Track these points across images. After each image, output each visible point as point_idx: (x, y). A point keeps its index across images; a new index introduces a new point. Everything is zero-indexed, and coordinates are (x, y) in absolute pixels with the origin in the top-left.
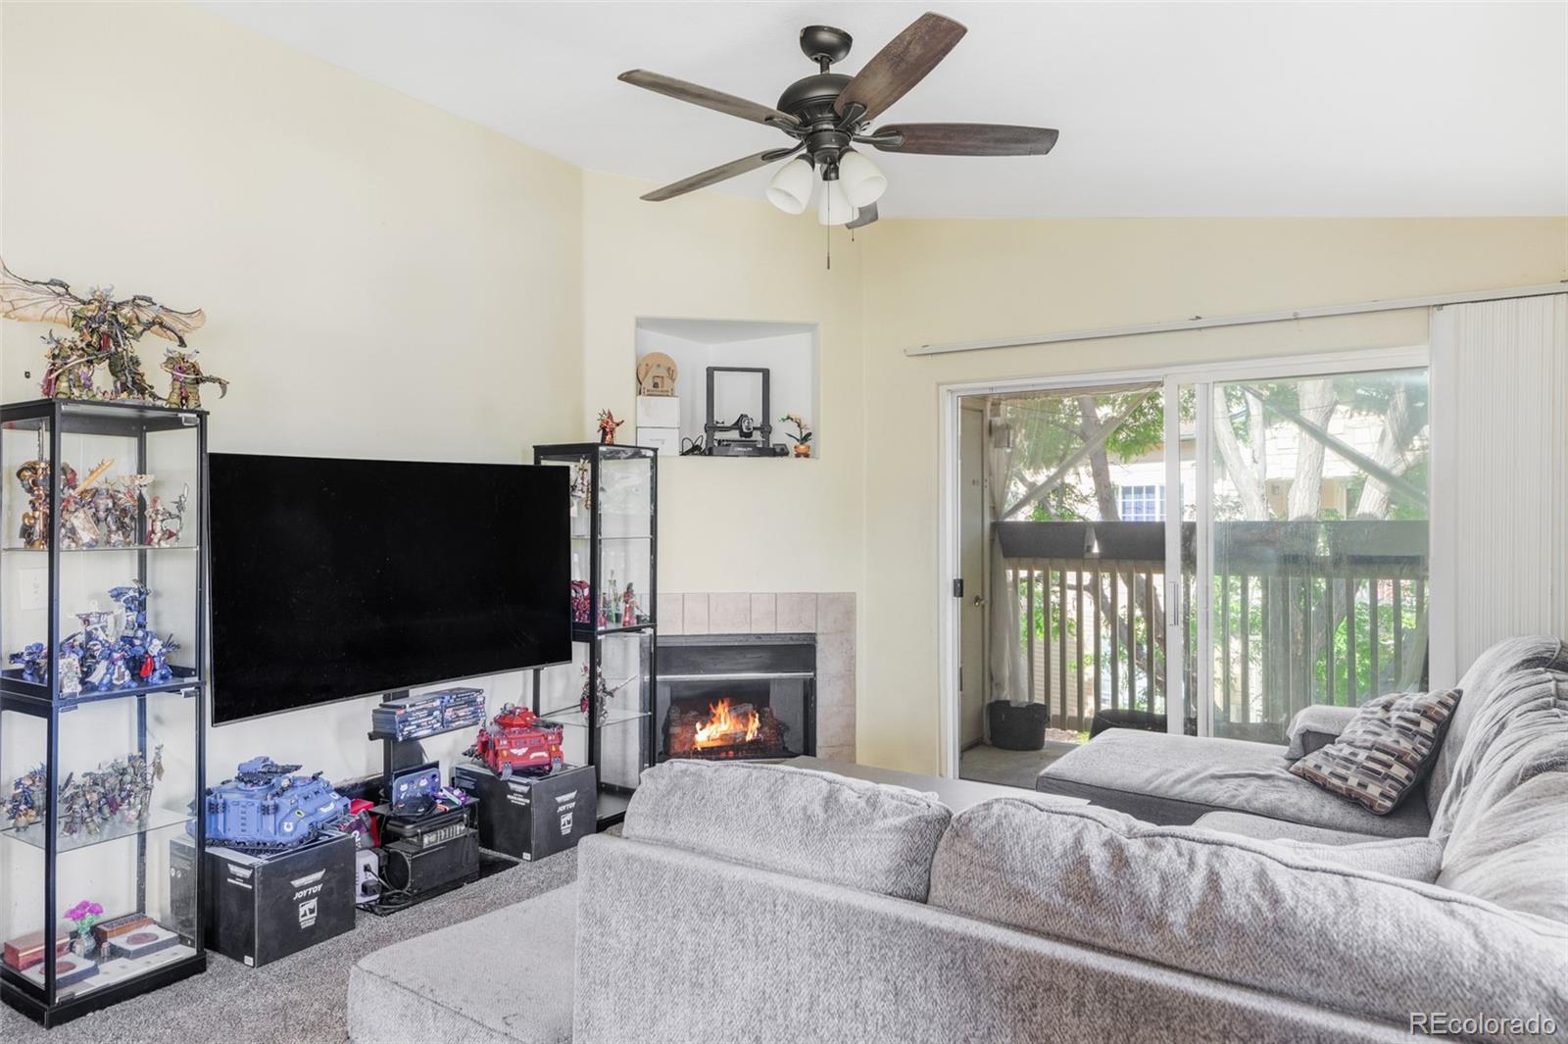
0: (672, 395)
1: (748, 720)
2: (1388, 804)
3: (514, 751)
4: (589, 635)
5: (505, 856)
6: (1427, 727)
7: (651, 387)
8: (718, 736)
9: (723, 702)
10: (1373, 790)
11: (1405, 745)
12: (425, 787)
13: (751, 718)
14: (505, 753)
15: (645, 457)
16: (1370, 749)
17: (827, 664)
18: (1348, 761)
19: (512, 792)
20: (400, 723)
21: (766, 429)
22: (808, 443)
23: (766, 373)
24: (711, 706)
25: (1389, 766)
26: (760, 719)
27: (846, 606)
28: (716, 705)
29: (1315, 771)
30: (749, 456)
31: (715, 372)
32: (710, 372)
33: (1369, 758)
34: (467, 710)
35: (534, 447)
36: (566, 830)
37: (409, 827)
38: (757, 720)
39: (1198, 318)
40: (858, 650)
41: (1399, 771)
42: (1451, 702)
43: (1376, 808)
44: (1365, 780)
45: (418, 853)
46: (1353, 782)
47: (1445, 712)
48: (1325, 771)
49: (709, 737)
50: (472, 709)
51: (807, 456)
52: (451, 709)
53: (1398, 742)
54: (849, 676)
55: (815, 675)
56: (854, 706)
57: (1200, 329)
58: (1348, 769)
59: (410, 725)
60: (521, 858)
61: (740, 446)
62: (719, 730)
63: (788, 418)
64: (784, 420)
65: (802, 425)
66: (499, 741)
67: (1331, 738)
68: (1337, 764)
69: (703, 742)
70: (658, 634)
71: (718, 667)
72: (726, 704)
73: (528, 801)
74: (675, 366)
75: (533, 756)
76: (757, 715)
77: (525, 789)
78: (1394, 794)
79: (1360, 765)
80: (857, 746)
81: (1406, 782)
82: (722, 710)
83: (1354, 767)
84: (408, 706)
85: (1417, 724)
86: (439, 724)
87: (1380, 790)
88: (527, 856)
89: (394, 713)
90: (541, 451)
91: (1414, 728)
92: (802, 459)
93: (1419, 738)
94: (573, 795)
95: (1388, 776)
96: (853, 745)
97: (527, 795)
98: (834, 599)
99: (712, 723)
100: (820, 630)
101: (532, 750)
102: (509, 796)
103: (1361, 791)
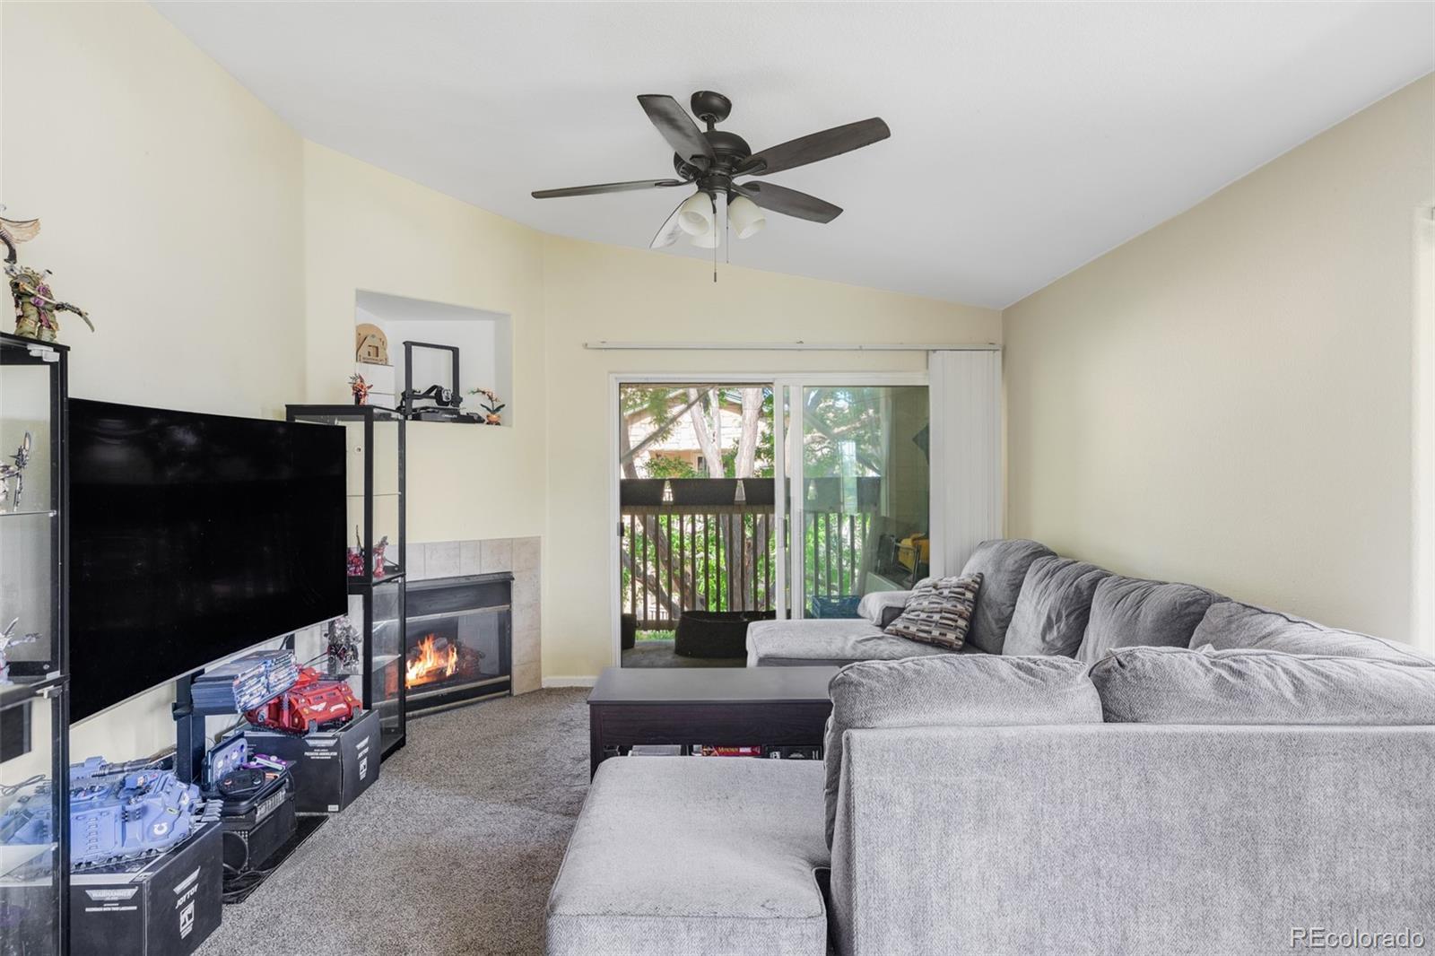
0: (386, 364)
1: (448, 655)
2: (961, 643)
3: (314, 708)
4: (364, 586)
5: (315, 814)
6: (969, 595)
7: (367, 356)
8: (424, 672)
9: (428, 639)
10: (951, 636)
11: (960, 607)
12: (235, 761)
13: (450, 653)
14: (306, 710)
15: (393, 419)
16: (941, 612)
17: (520, 594)
18: (928, 621)
19: (312, 749)
20: (238, 694)
21: (456, 399)
22: (499, 413)
23: (455, 351)
24: (419, 642)
25: (956, 621)
26: (457, 653)
27: (531, 547)
28: (423, 643)
29: (905, 631)
30: (454, 422)
31: (413, 347)
32: (409, 346)
33: (941, 618)
34: (284, 672)
35: (287, 406)
36: (363, 775)
37: (244, 803)
38: (455, 654)
39: (801, 342)
40: (542, 583)
41: (962, 623)
42: (979, 580)
43: (955, 646)
44: (944, 631)
45: (254, 828)
46: (936, 633)
47: (977, 586)
48: (913, 629)
49: (417, 675)
50: (287, 670)
51: (498, 424)
52: (273, 673)
53: (956, 606)
54: (535, 606)
55: (511, 607)
56: (540, 629)
57: (799, 350)
58: (930, 626)
59: (245, 695)
60: (327, 811)
61: (446, 413)
62: (426, 667)
63: (478, 391)
64: (474, 393)
65: (494, 397)
66: (297, 701)
67: (902, 610)
68: (921, 624)
69: (413, 680)
70: (407, 580)
71: (433, 607)
72: (431, 639)
73: (335, 754)
74: (385, 338)
75: (333, 709)
76: (455, 649)
77: (332, 743)
78: (962, 636)
79: (936, 623)
80: (543, 660)
81: (965, 629)
82: (428, 647)
83: (934, 625)
84: (240, 675)
85: (964, 594)
86: (265, 690)
87: (955, 636)
88: (332, 808)
89: (231, 685)
90: (292, 410)
91: (962, 597)
92: (494, 426)
93: (967, 603)
94: (366, 741)
95: (957, 627)
96: (538, 661)
97: (335, 748)
98: (525, 542)
99: (420, 660)
100: (514, 570)
101: (331, 702)
102: (307, 754)
103: (943, 638)
